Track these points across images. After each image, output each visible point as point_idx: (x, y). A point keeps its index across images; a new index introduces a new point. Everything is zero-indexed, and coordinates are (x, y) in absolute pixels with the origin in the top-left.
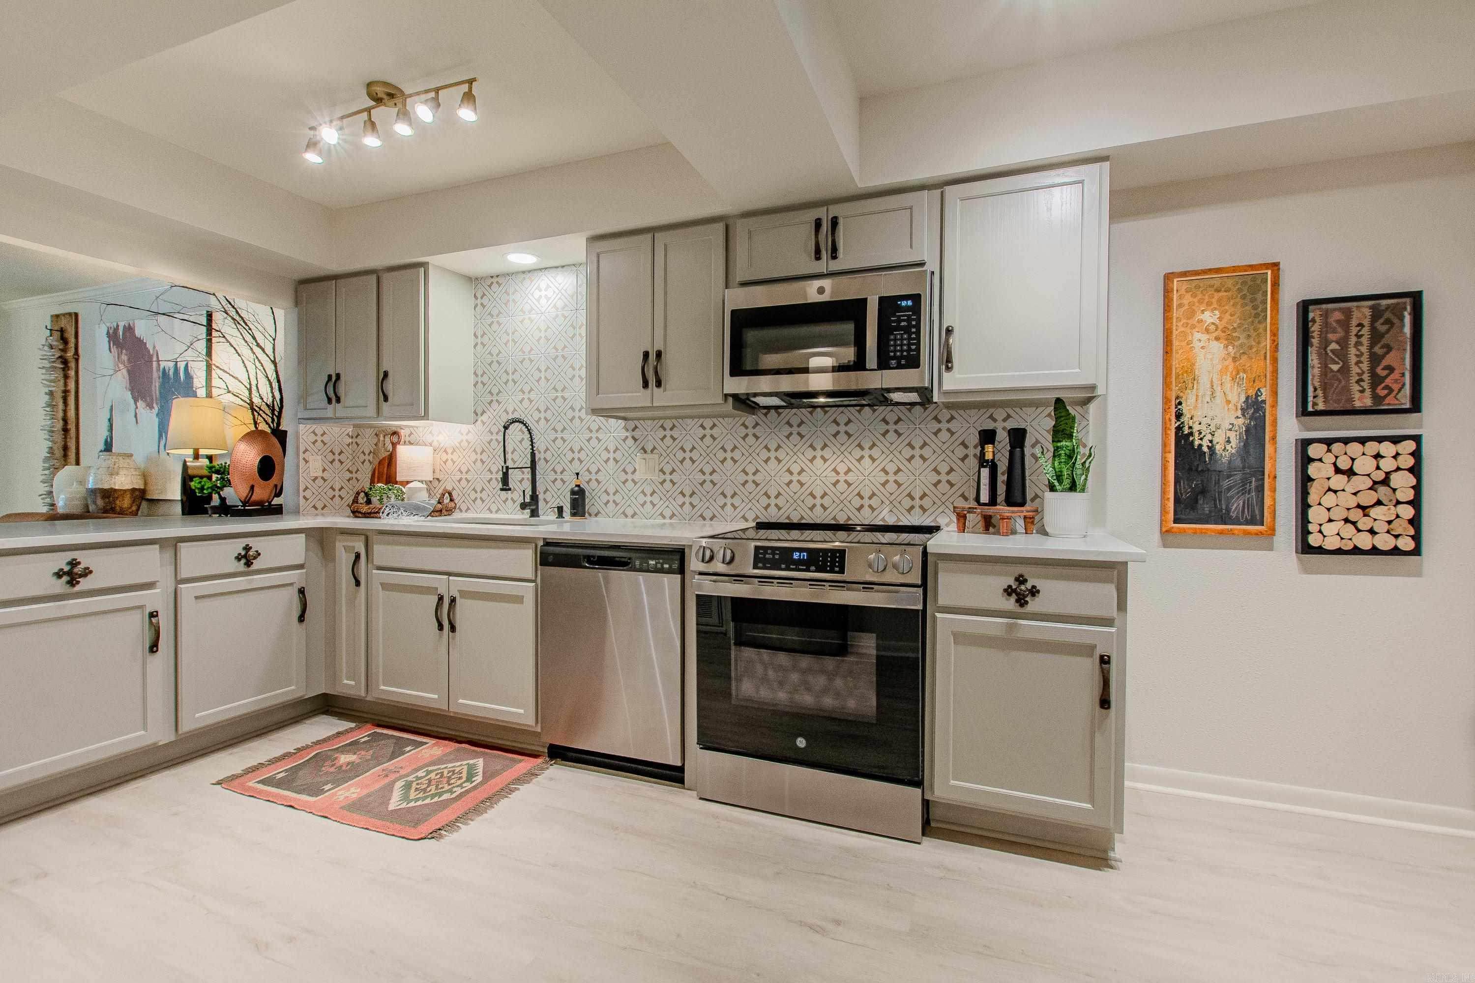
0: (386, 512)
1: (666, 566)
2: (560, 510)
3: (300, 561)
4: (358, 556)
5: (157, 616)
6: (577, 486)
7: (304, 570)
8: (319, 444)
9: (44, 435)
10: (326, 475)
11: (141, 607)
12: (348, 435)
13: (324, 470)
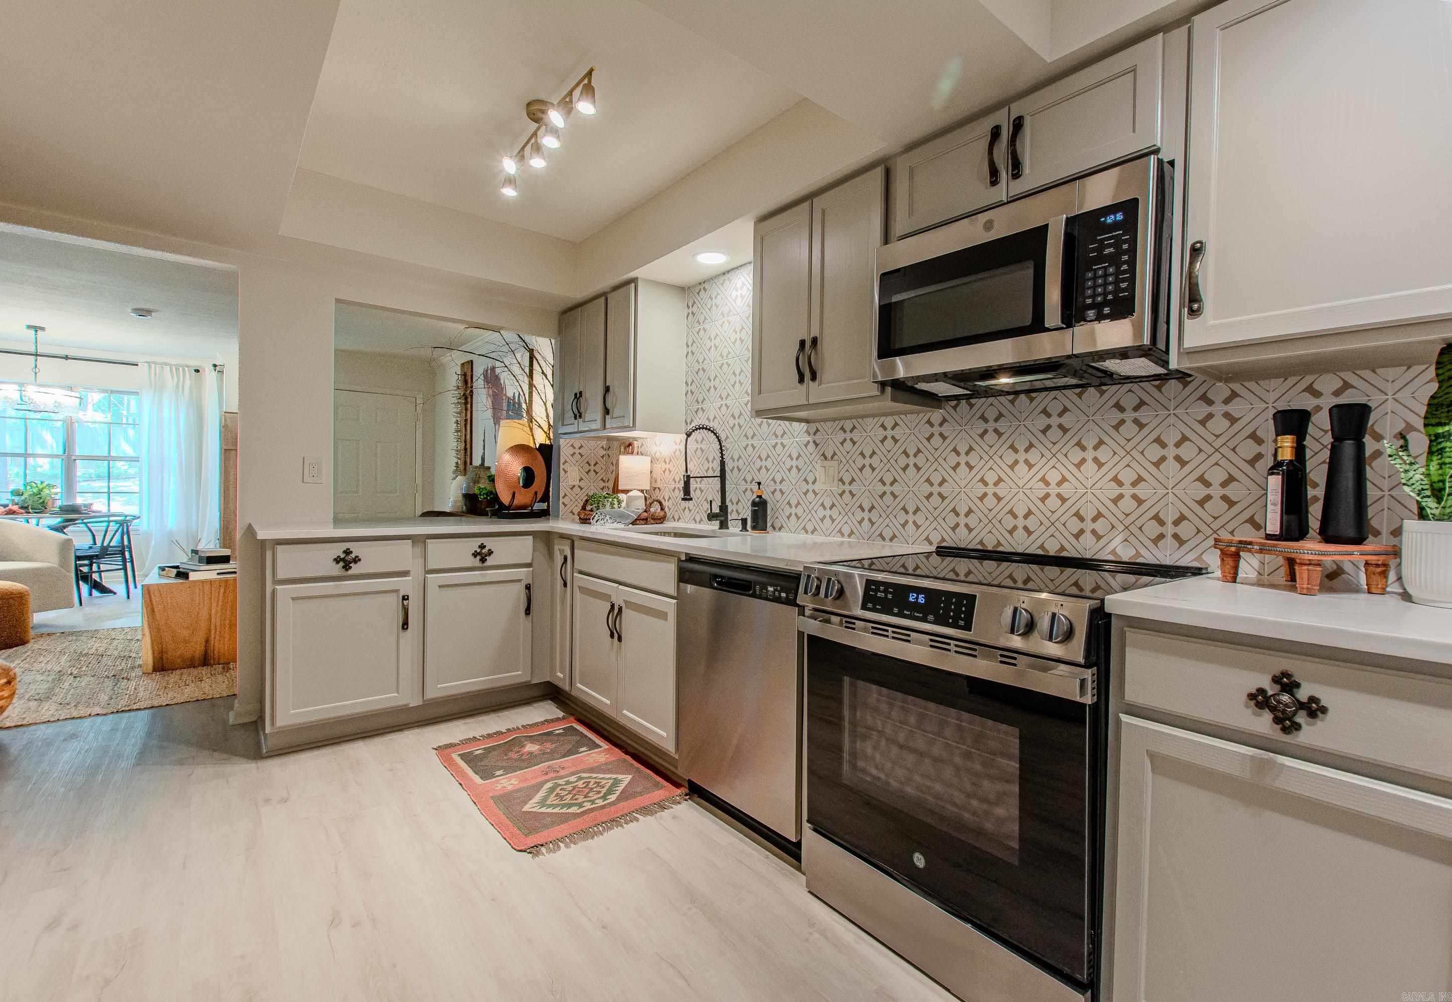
0: (596, 519)
1: (783, 595)
2: (744, 521)
3: (529, 561)
4: (565, 558)
5: (408, 599)
6: (758, 496)
7: (531, 569)
8: (577, 456)
9: (453, 453)
10: (582, 484)
11: (397, 591)
12: (602, 447)
13: (581, 479)
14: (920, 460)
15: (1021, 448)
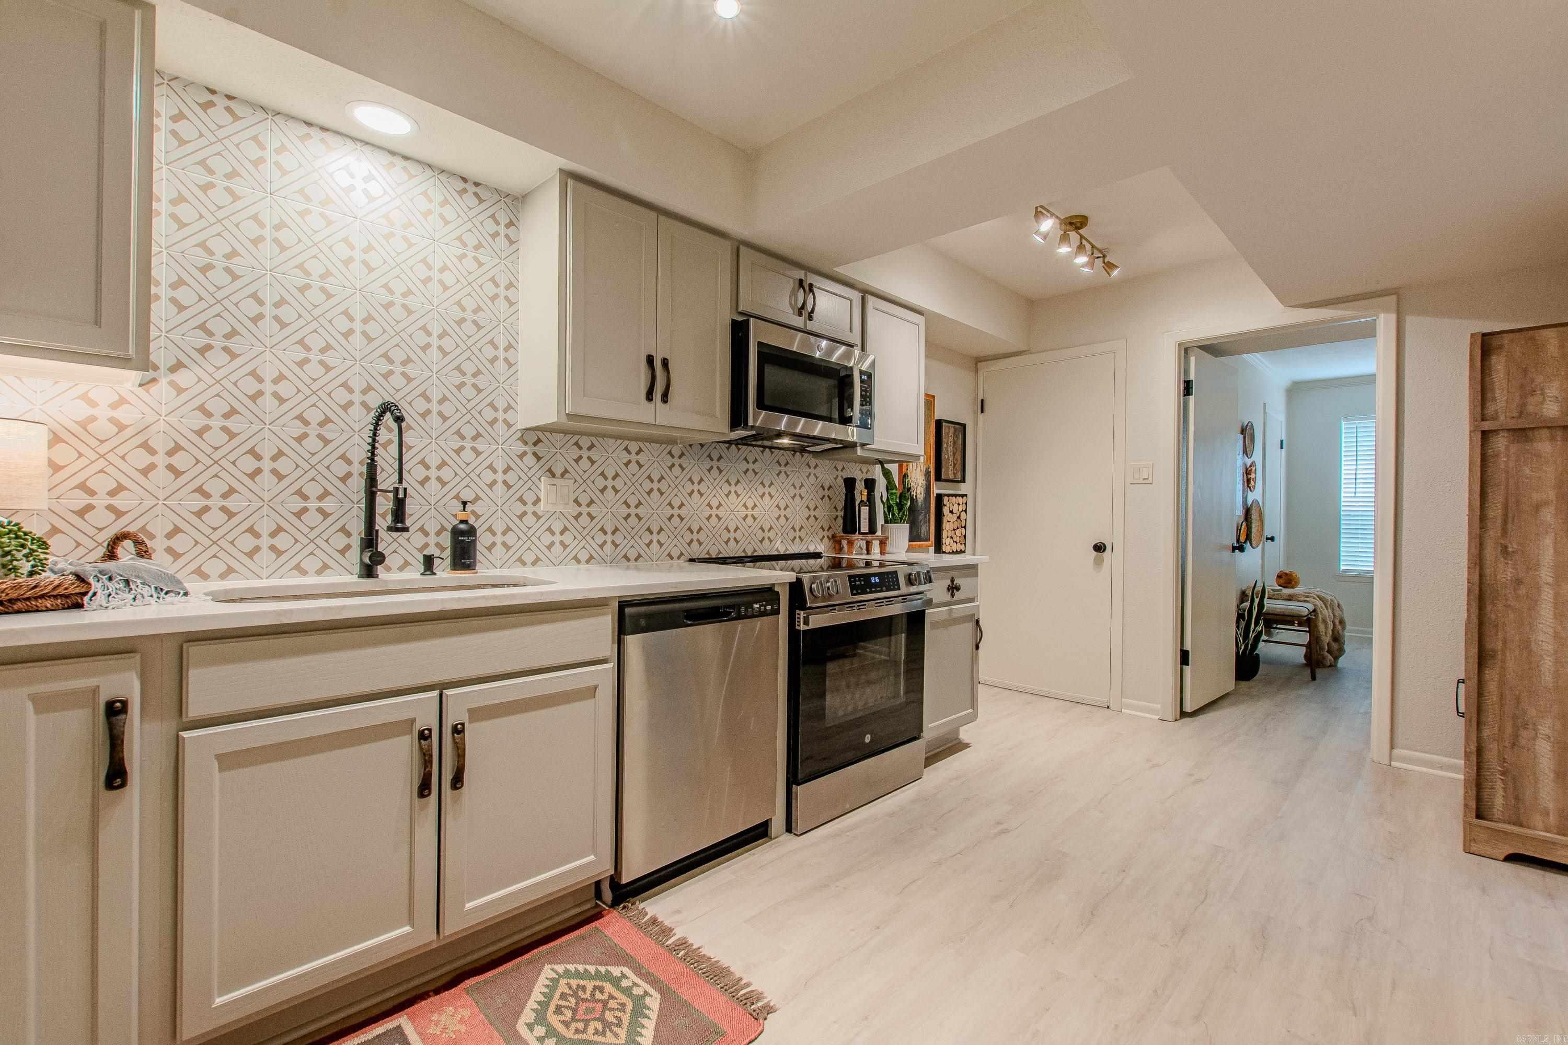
0: (101, 591)
1: (769, 608)
2: (429, 562)
4: (119, 709)
6: (462, 522)
14: (663, 486)
15: (733, 482)
